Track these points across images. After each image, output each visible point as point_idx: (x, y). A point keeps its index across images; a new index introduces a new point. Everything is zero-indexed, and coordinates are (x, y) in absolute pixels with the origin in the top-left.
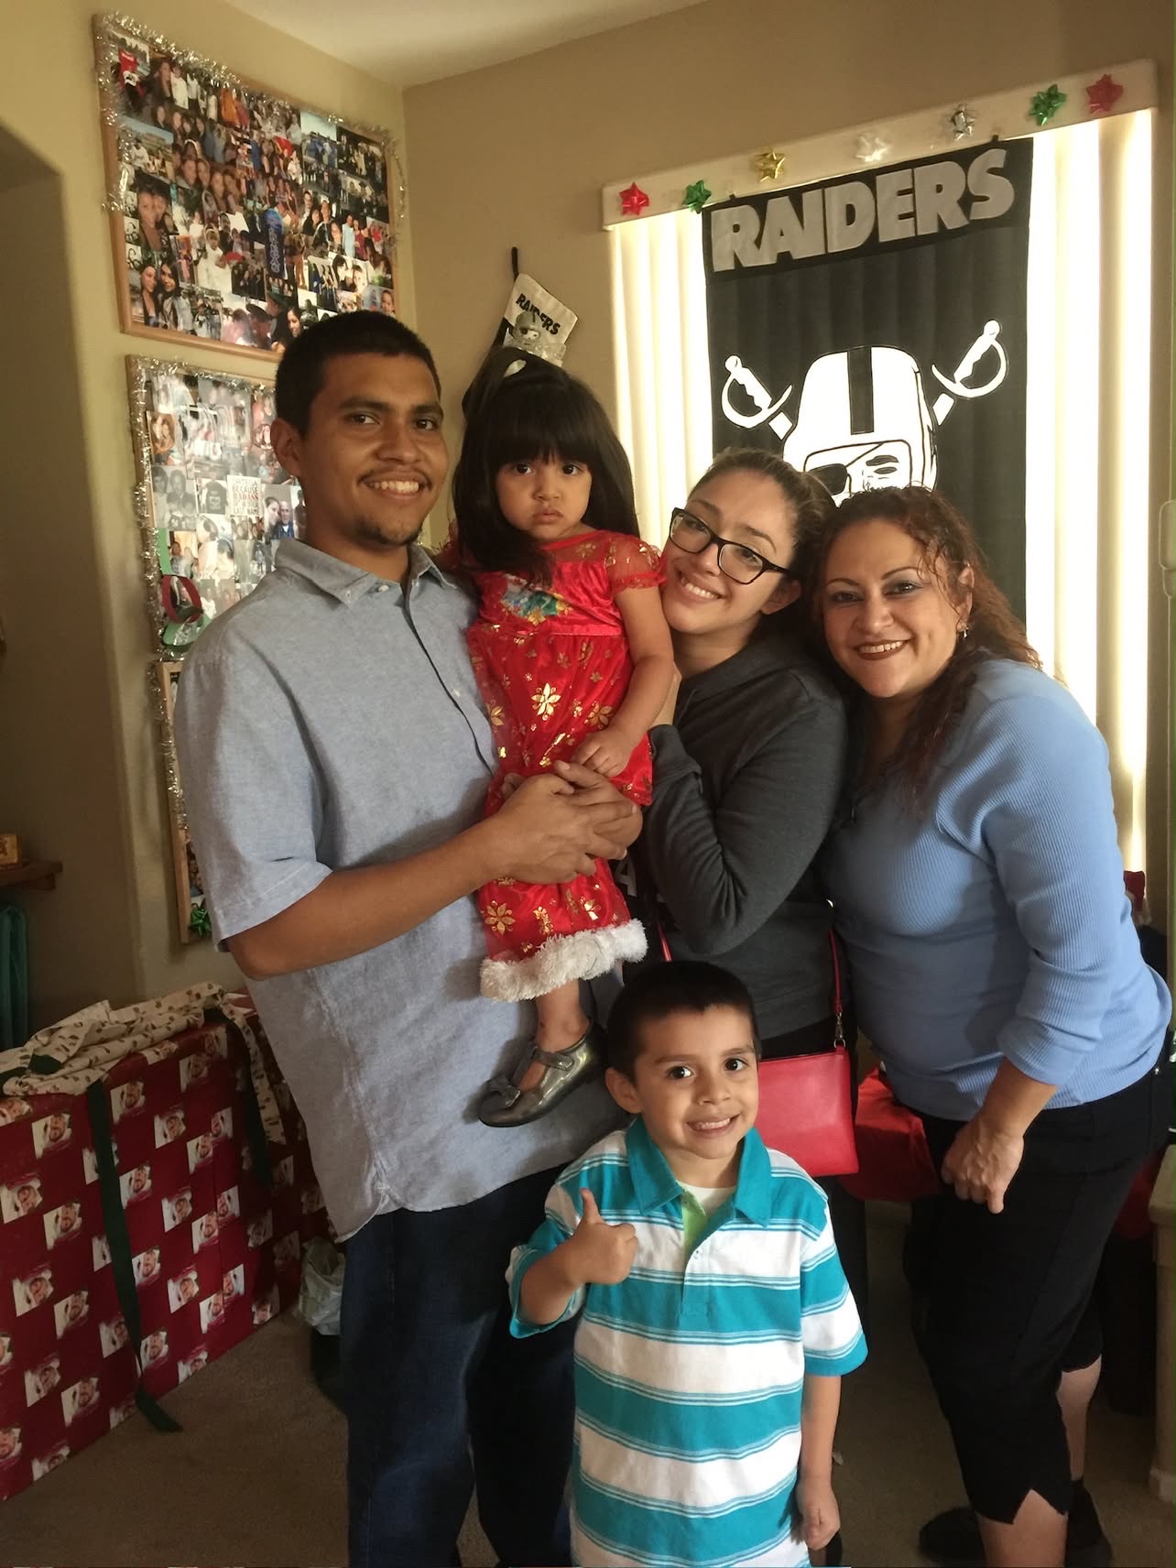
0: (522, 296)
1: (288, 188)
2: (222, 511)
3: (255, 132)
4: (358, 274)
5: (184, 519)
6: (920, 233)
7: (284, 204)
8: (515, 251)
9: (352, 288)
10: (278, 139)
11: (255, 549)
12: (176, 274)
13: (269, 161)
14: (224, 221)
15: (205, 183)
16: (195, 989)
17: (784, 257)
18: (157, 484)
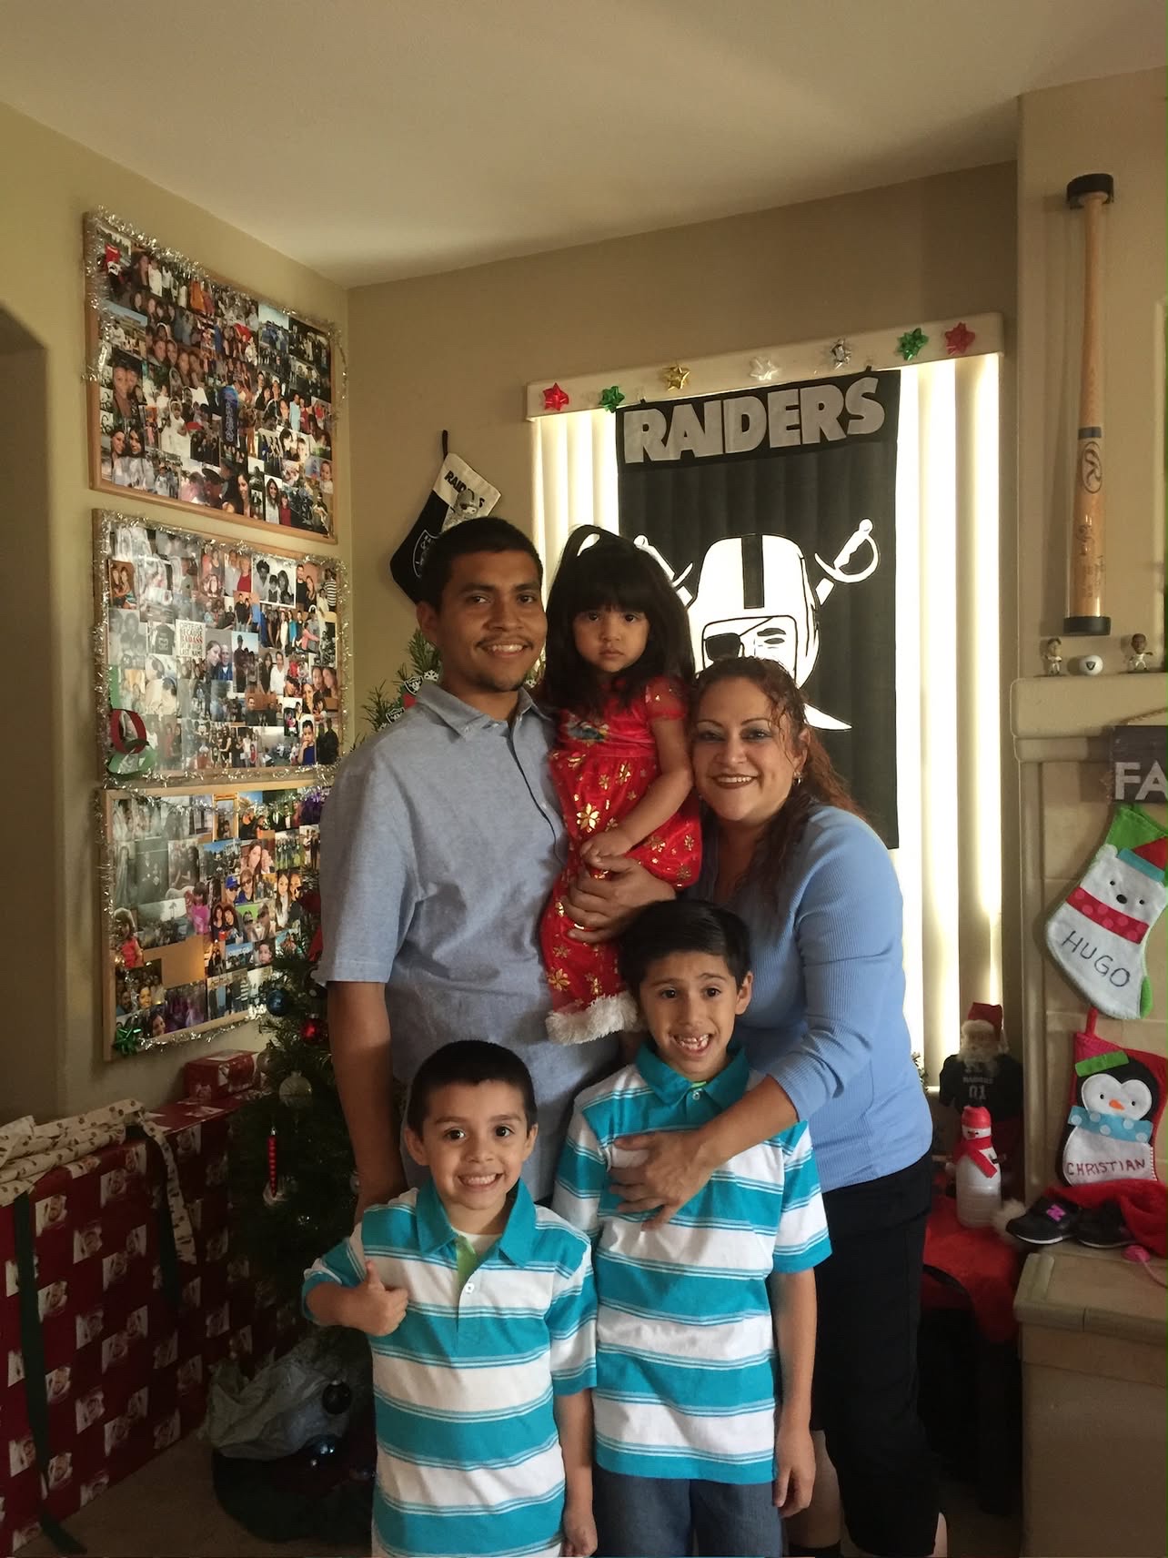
0: (450, 472)
1: (245, 369)
2: (170, 652)
3: (219, 319)
4: (301, 445)
5: (134, 658)
6: (805, 442)
7: (241, 382)
8: (445, 434)
9: (296, 457)
10: (238, 325)
11: (196, 688)
12: (142, 440)
13: (230, 344)
14: (187, 395)
15: (173, 361)
16: (117, 1106)
17: (687, 454)
18: (113, 625)
